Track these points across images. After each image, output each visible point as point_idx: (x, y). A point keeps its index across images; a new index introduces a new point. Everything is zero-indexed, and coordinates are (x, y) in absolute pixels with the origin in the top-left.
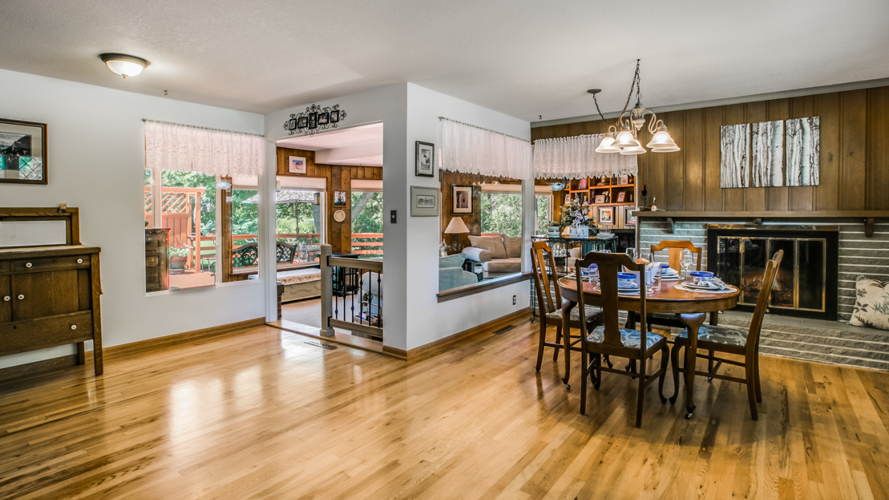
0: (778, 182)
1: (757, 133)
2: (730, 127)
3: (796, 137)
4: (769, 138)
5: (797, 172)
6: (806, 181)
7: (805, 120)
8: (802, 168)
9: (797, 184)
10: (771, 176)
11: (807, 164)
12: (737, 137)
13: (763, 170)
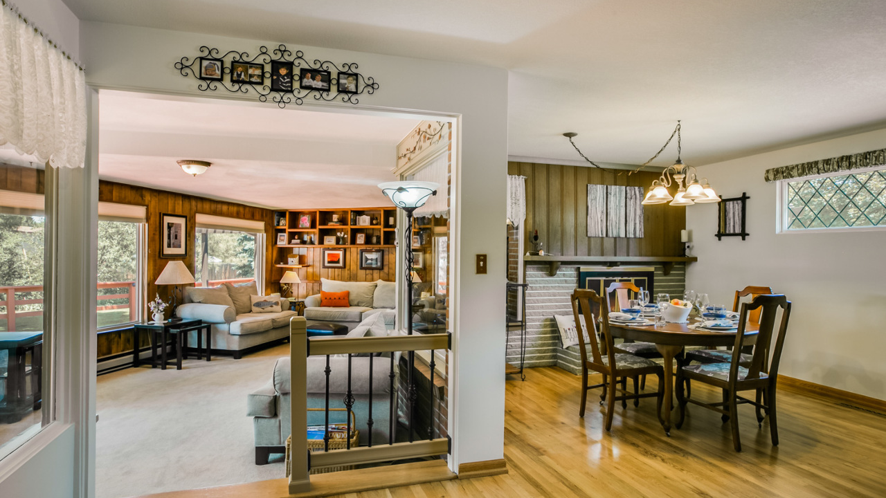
0: (623, 235)
1: (611, 194)
2: (594, 186)
3: (632, 200)
4: (618, 198)
5: (633, 227)
6: (638, 235)
7: (637, 188)
8: (635, 224)
9: (633, 236)
10: (619, 228)
11: (638, 222)
12: (598, 195)
13: (614, 224)
